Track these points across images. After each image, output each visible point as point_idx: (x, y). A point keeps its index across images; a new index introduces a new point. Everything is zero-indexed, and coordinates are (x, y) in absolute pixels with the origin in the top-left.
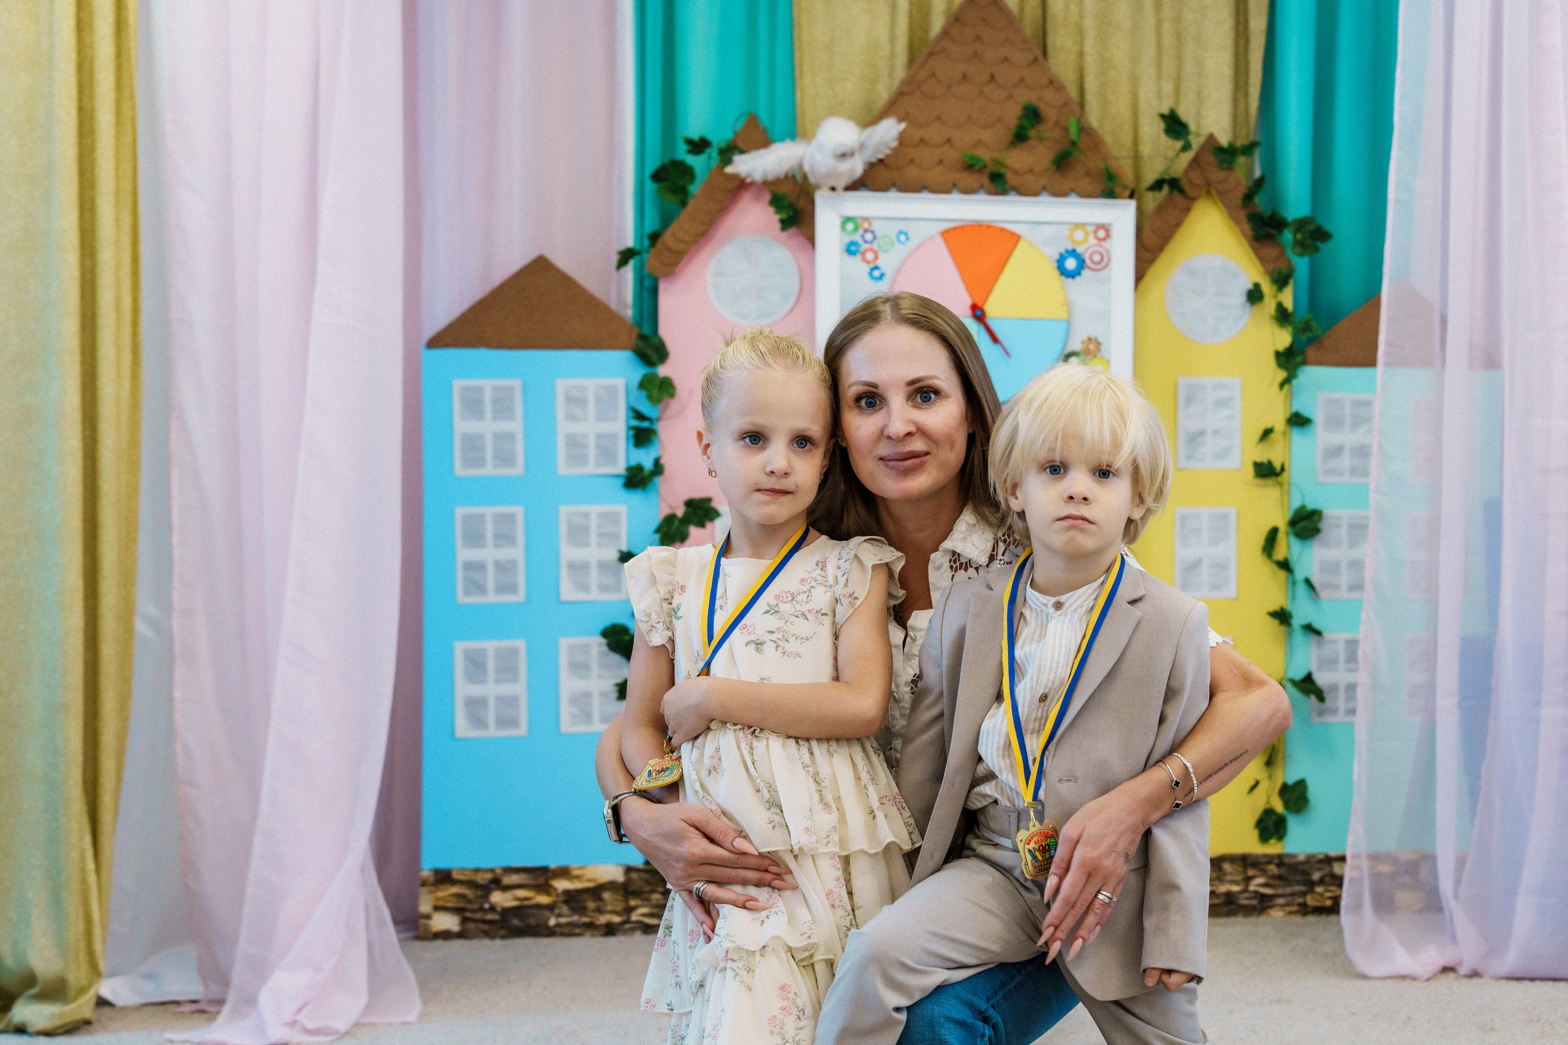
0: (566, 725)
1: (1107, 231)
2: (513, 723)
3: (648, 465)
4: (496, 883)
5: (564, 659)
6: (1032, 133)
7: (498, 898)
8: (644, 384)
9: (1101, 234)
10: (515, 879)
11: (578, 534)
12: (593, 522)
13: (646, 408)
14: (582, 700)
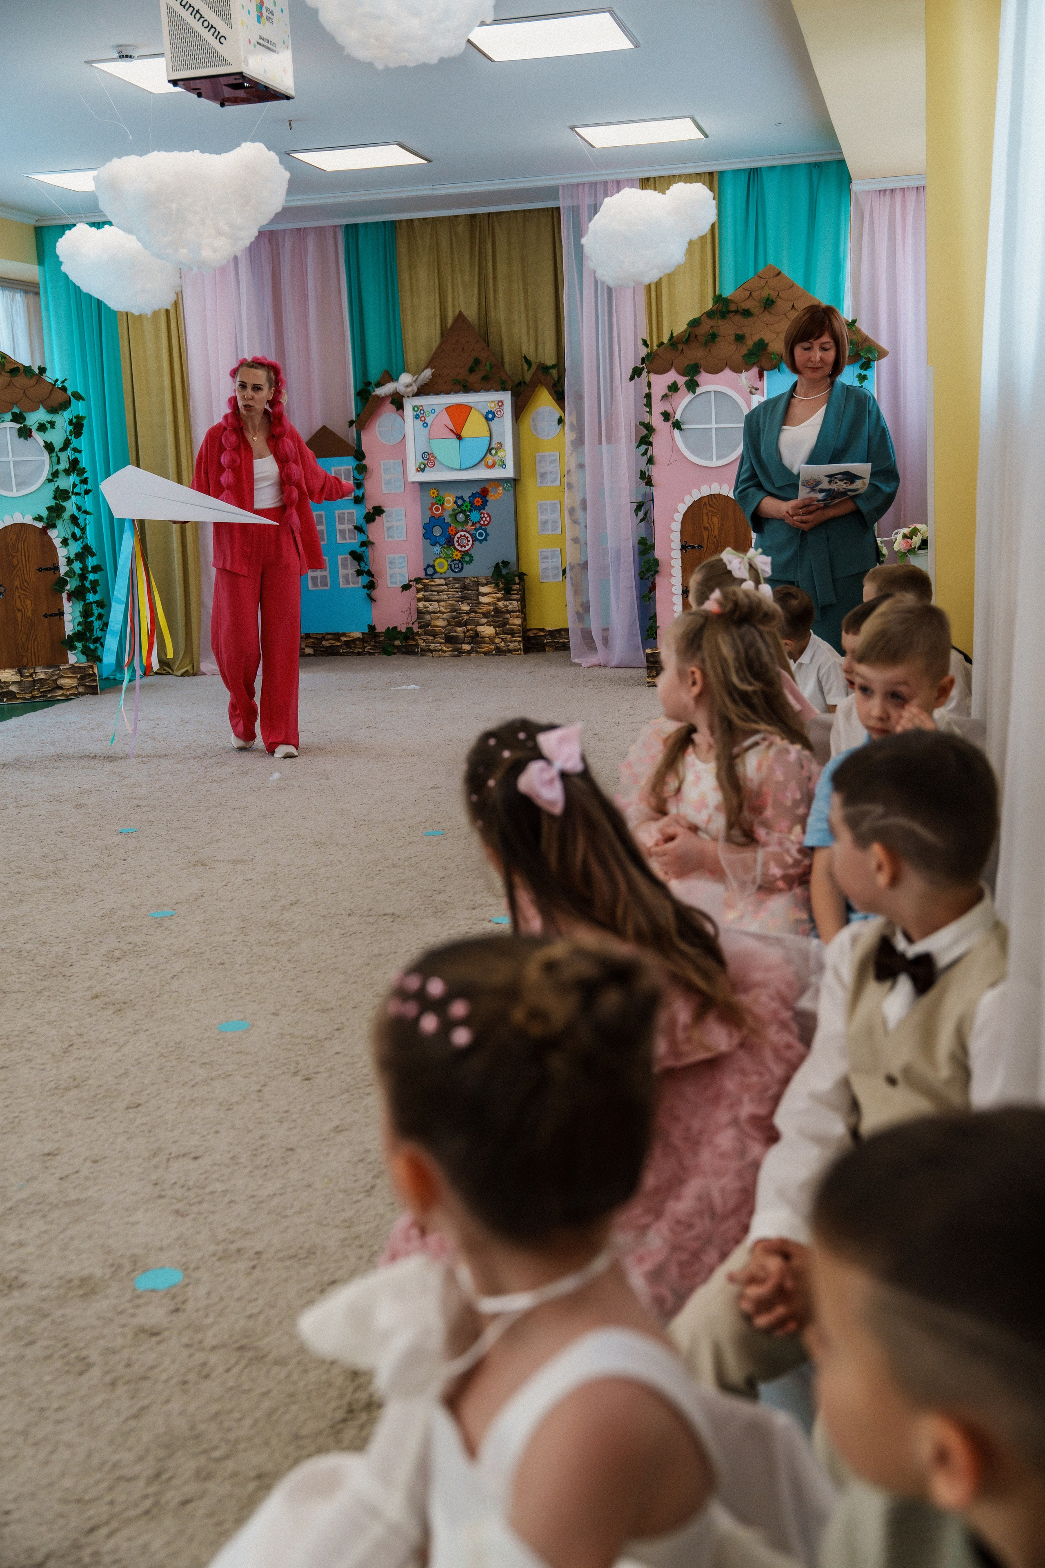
0: (341, 586)
1: (502, 403)
2: (324, 584)
3: (361, 495)
4: (323, 638)
5: (340, 563)
6: (476, 369)
7: (324, 643)
8: (356, 468)
9: (500, 404)
10: (329, 637)
11: (341, 520)
12: (346, 516)
13: (358, 477)
14: (346, 577)
